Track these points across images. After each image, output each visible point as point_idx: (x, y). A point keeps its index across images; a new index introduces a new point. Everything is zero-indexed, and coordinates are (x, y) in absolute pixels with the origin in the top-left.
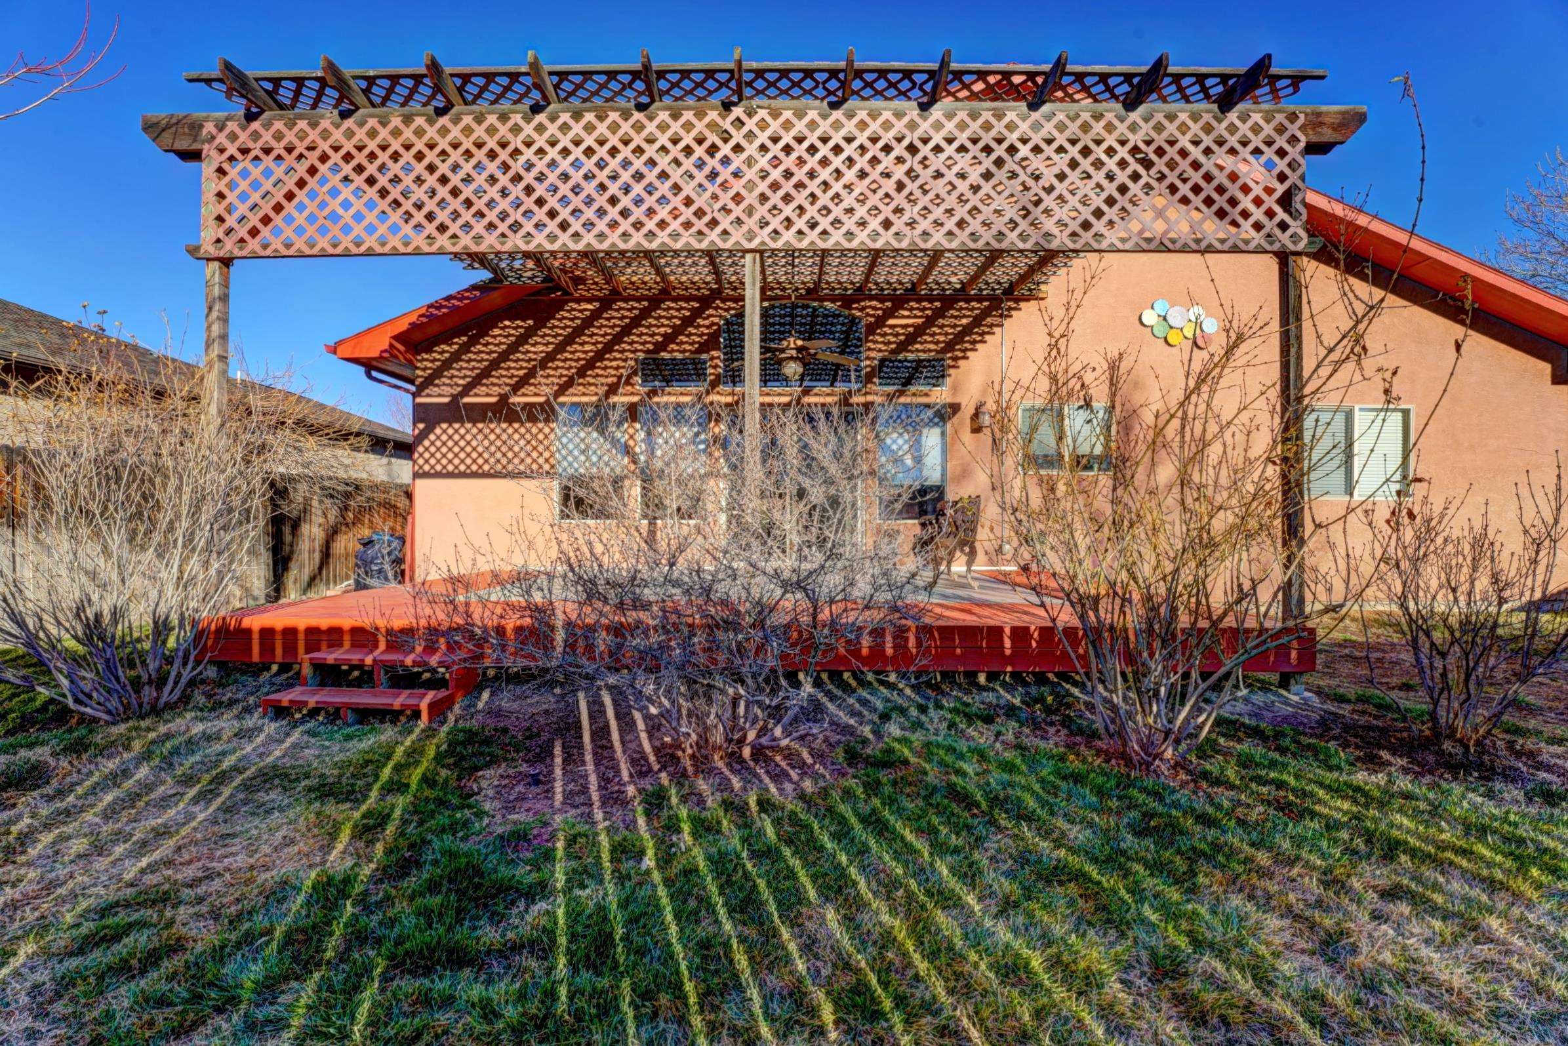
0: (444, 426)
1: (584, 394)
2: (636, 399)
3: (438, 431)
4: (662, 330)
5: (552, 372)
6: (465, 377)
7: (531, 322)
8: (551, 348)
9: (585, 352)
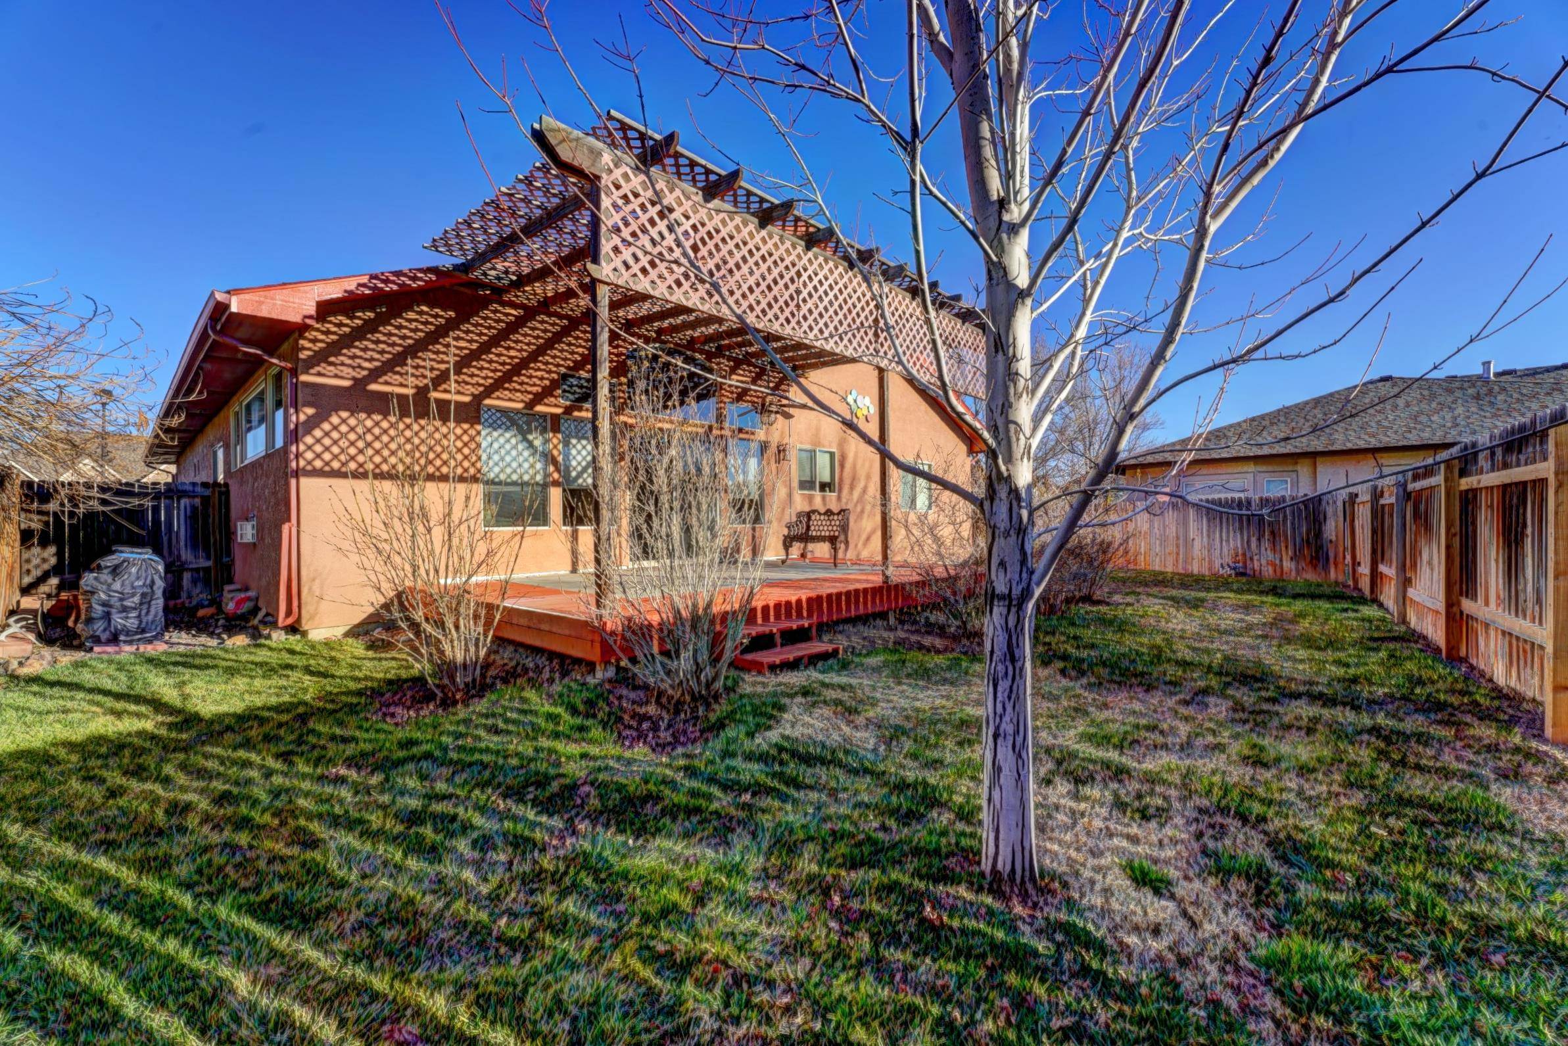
0: (344, 414)
1: (510, 400)
2: (559, 411)
3: (335, 420)
4: (580, 350)
5: (476, 372)
6: (371, 360)
7: (452, 314)
8: (475, 346)
9: (511, 358)
